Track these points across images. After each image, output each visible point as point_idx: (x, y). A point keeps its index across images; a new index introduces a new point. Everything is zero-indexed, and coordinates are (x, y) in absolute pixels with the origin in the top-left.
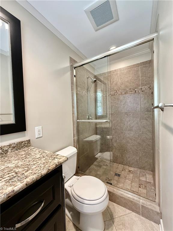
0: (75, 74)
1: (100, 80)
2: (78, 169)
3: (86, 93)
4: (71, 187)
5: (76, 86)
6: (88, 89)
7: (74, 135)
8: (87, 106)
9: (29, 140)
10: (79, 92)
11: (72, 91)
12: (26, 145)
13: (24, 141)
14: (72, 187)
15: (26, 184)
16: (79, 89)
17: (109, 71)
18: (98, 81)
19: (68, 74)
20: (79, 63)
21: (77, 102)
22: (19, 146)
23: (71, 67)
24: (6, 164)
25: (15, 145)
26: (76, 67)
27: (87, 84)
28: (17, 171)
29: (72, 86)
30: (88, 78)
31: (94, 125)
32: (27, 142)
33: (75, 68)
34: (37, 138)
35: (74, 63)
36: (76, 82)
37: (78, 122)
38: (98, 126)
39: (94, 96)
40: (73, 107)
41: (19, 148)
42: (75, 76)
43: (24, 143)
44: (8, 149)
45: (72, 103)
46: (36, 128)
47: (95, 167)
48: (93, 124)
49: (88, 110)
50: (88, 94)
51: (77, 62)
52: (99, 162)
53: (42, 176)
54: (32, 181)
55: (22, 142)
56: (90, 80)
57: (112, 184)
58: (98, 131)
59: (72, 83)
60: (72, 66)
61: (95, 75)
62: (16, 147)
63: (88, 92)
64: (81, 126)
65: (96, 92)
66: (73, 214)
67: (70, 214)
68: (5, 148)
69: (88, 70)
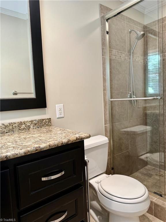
0: (107, 30)
1: (153, 33)
2: (112, 171)
3: (127, 58)
4: (98, 183)
5: (110, 47)
6: (129, 51)
7: (105, 121)
8: (128, 79)
9: (50, 119)
10: (114, 57)
11: (103, 55)
12: (47, 123)
13: (45, 119)
14: (100, 184)
15: (49, 145)
16: (114, 51)
17: (160, 17)
18: (150, 35)
19: (98, 32)
20: (115, 10)
21: (111, 72)
22: (40, 124)
23: (101, 20)
24: (31, 135)
25: (36, 122)
26: (109, 19)
27: (129, 43)
28: (41, 139)
29: (103, 49)
30: (130, 32)
31: (141, 109)
32: (48, 121)
33: (107, 20)
34: (58, 118)
35: (106, 13)
36: (110, 42)
37: (111, 101)
38: (148, 112)
39: (142, 61)
40: (104, 80)
41: (40, 126)
42: (107, 32)
43: (45, 121)
44: (30, 125)
45: (103, 74)
46: (56, 105)
47: (141, 175)
48: (139, 108)
49: (129, 84)
50: (130, 59)
51: (112, 10)
52: (149, 170)
53: (63, 143)
54: (54, 144)
55: (43, 120)
56: (134, 36)
57: (163, 196)
58: (148, 121)
59: (103, 44)
60: (103, 17)
61: (144, 26)
62: (37, 125)
63: (130, 55)
64: (117, 109)
65: (145, 54)
66: (101, 219)
67: (98, 218)
68: (28, 123)
69: (130, 19)
